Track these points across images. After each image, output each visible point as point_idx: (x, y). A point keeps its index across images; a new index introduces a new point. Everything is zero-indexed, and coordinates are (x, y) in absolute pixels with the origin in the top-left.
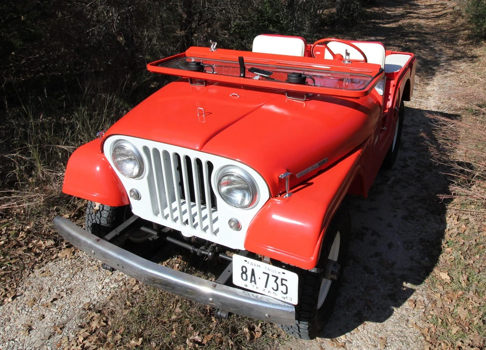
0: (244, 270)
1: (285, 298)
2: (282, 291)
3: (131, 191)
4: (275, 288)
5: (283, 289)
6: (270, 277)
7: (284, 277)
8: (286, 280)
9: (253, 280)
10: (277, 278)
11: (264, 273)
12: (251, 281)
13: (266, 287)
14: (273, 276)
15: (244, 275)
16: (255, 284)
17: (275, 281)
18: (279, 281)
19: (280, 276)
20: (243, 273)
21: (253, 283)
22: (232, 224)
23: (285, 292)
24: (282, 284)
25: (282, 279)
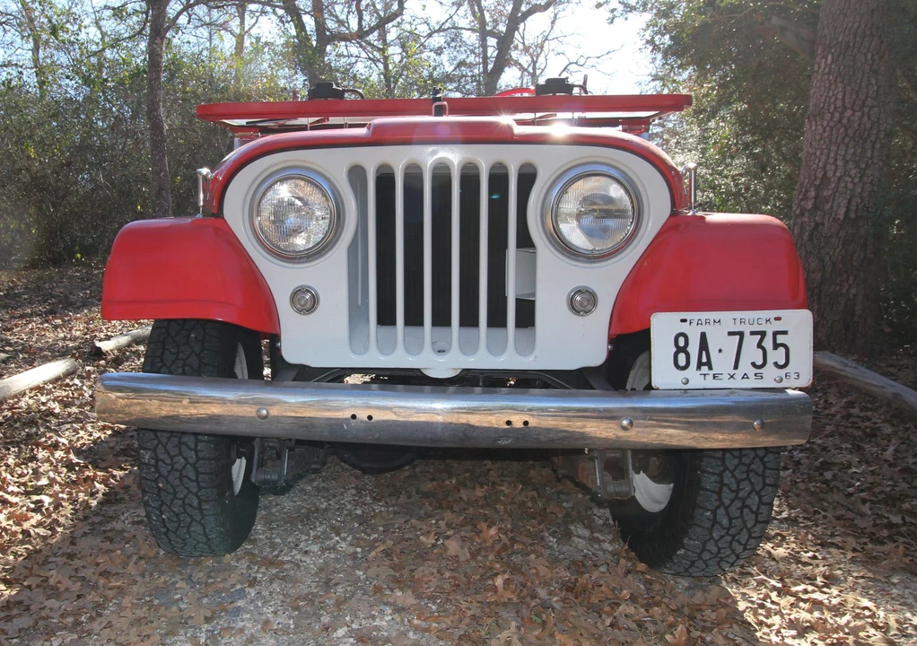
0: (681, 342)
1: (781, 380)
2: (776, 364)
4: (759, 362)
5: (779, 356)
6: (747, 337)
7: (778, 326)
8: (785, 333)
9: (704, 360)
10: (763, 334)
11: (730, 334)
12: (699, 367)
13: (736, 367)
14: (753, 333)
15: (682, 357)
16: (710, 368)
17: (760, 345)
18: (768, 343)
19: (769, 330)
20: (680, 350)
21: (705, 369)
23: (782, 362)
24: (776, 346)
25: (775, 334)
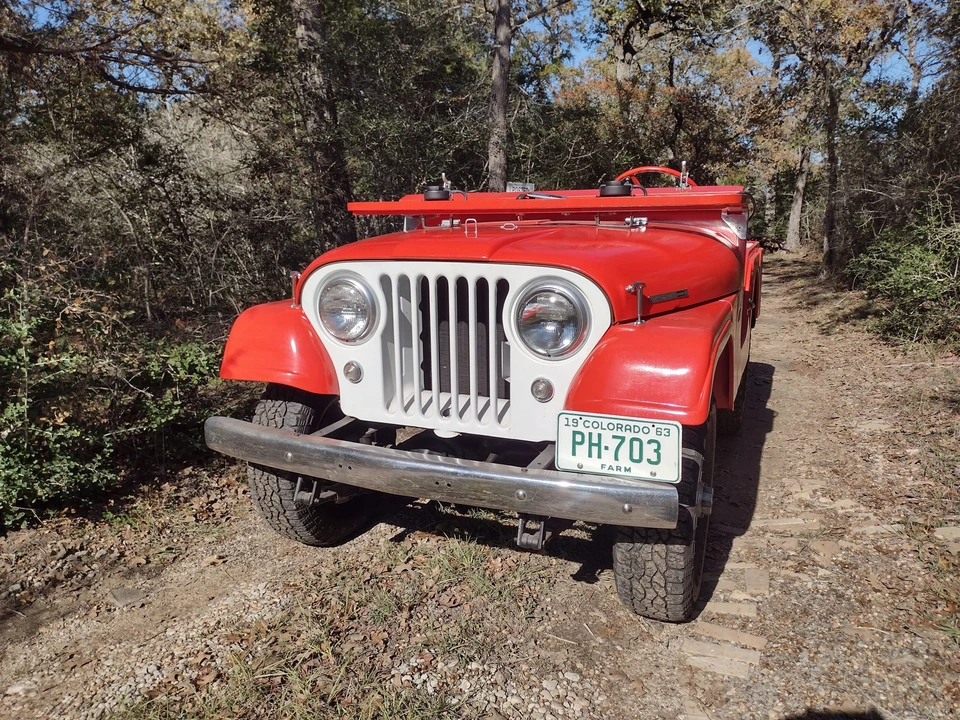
3: (349, 365)
22: (541, 387)
